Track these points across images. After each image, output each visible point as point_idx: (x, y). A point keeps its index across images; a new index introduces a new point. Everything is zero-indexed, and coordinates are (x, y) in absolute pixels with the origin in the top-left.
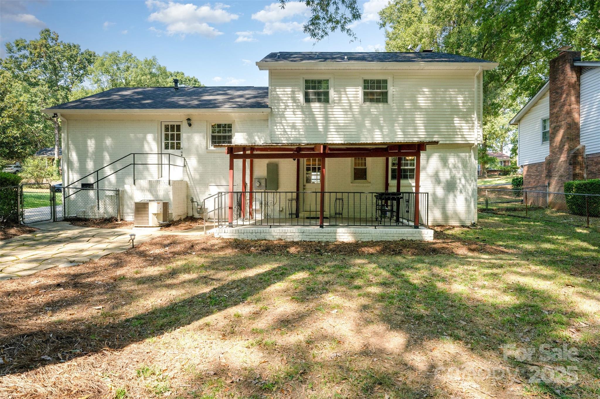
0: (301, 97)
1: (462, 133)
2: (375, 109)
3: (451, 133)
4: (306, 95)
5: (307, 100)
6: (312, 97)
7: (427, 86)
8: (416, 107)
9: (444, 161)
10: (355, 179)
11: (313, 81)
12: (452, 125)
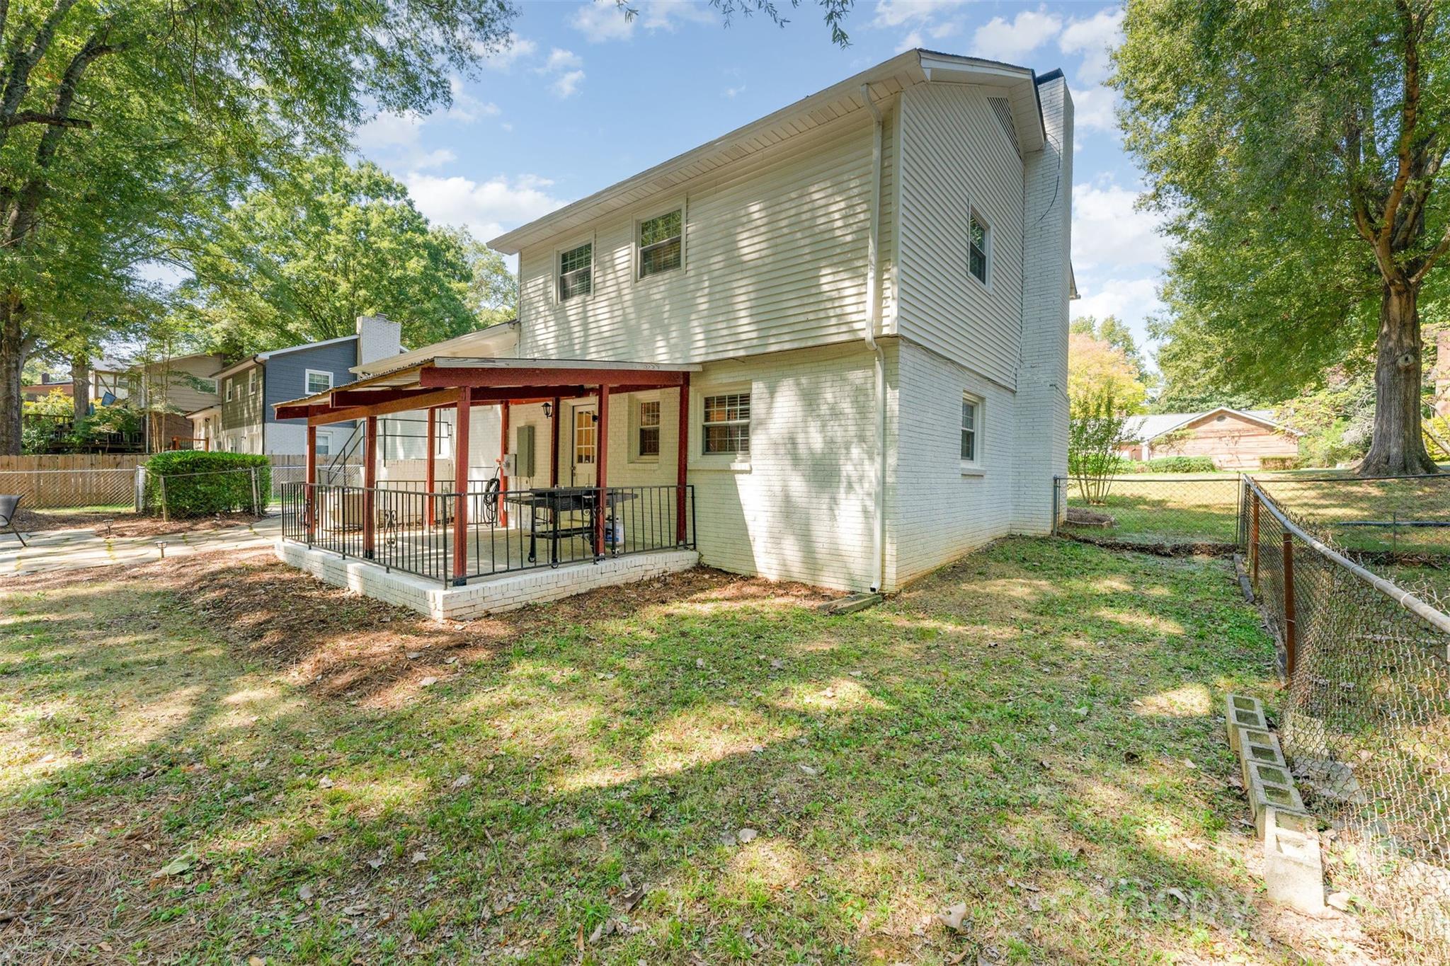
0: (553, 290)
1: (838, 311)
2: (660, 284)
3: (811, 316)
4: (563, 284)
5: (565, 294)
6: (572, 285)
7: (754, 198)
8: (735, 263)
9: (810, 400)
10: (641, 454)
11: (572, 254)
12: (814, 291)
